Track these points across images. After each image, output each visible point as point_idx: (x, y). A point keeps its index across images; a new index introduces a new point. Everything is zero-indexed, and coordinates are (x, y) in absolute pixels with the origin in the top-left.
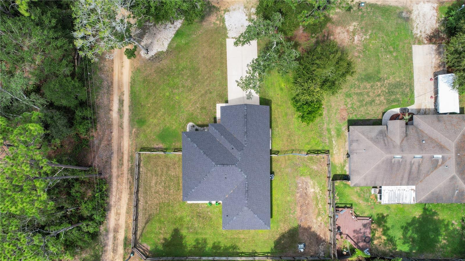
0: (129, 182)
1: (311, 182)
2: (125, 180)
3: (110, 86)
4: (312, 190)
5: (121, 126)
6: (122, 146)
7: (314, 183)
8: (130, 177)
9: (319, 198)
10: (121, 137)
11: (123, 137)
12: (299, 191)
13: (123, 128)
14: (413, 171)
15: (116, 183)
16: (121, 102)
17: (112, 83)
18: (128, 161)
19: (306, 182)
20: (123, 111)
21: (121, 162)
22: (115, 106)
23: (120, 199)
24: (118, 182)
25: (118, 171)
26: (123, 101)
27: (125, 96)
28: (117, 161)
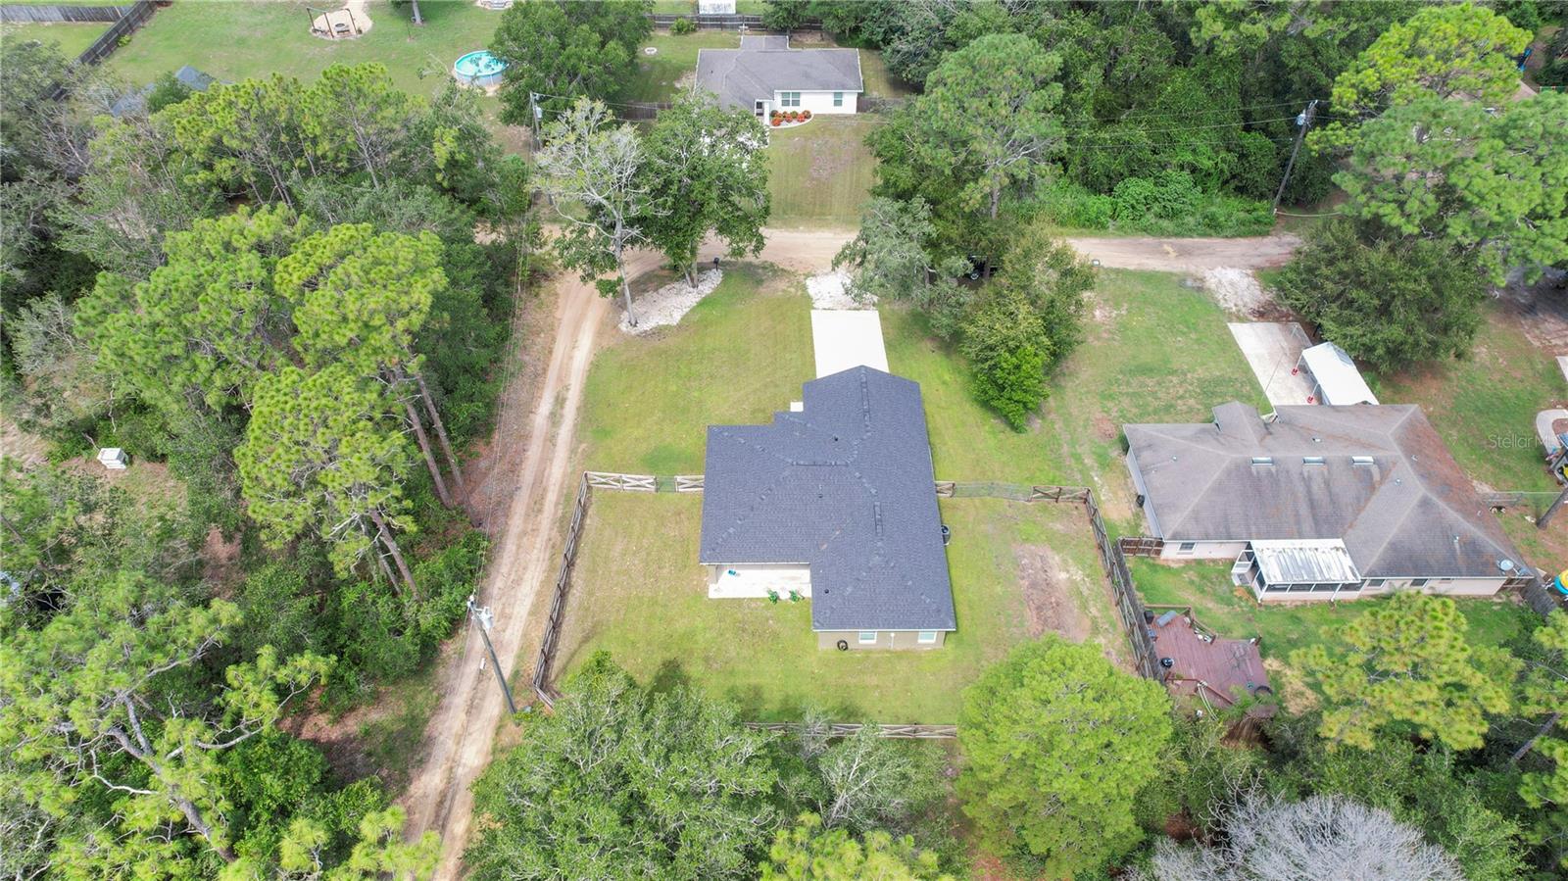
0: (550, 546)
1: (1055, 559)
2: (540, 541)
3: (539, 375)
4: (1063, 576)
5: (551, 440)
6: (546, 474)
7: (1065, 561)
8: (555, 533)
9: (1086, 593)
10: (546, 460)
11: (551, 460)
12: (1025, 574)
13: (554, 445)
14: (1316, 497)
15: (514, 548)
16: (560, 401)
17: (545, 370)
18: (557, 504)
19: (1041, 557)
20: (562, 416)
21: (538, 506)
22: (545, 407)
23: (518, 582)
24: (519, 547)
25: (526, 521)
26: (564, 400)
27: (570, 392)
28: (528, 504)
